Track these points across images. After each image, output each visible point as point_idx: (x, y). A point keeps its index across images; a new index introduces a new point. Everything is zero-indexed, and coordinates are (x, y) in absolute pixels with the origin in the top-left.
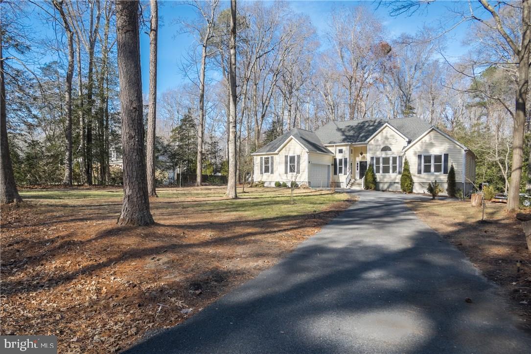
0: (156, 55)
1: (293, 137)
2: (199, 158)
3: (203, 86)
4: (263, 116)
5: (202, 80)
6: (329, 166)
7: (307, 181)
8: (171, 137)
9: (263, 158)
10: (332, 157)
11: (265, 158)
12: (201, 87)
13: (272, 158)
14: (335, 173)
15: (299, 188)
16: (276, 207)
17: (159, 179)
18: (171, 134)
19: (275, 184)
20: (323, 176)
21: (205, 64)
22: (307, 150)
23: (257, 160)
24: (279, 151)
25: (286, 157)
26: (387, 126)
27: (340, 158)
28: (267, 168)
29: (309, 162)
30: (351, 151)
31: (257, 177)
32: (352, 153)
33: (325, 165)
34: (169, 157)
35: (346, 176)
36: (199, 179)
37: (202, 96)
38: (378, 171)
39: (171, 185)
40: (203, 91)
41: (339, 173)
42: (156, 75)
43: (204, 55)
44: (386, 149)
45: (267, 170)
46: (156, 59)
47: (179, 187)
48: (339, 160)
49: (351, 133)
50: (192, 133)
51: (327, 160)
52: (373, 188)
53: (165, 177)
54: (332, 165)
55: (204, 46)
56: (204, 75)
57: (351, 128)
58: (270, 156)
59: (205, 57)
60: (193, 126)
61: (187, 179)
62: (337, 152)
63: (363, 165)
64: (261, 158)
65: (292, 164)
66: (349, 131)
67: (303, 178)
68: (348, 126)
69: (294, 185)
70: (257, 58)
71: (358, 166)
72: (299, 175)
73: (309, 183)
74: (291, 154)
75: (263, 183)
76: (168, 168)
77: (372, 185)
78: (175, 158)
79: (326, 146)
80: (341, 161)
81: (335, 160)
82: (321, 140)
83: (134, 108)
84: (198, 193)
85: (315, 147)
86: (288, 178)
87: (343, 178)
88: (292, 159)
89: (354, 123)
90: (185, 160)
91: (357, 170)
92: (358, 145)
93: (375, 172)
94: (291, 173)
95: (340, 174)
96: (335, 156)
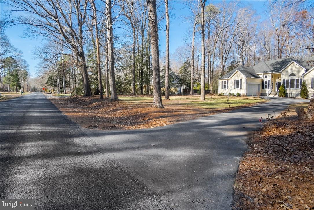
1: (238, 70)
2: (192, 81)
3: (194, 47)
4: (226, 59)
5: (193, 44)
6: (259, 85)
7: (245, 92)
8: (179, 72)
9: (223, 81)
10: (261, 80)
11: (224, 81)
12: (193, 48)
13: (228, 81)
14: (263, 88)
15: (241, 96)
17: (173, 92)
18: (180, 70)
19: (229, 94)
20: (255, 90)
21: (194, 36)
22: (245, 77)
23: (220, 82)
24: (231, 78)
25: (235, 80)
26: (293, 63)
29: (247, 83)
30: (272, 77)
31: (220, 90)
32: (273, 77)
33: (257, 84)
34: (178, 81)
35: (269, 90)
36: (191, 92)
37: (194, 51)
38: (287, 87)
39: (179, 94)
40: (194, 49)
41: (265, 88)
43: (194, 32)
45: (225, 87)
47: (182, 96)
48: (265, 81)
49: (278, 66)
50: (189, 69)
51: (258, 82)
52: (284, 96)
53: (176, 91)
54: (261, 84)
55: (194, 27)
56: (194, 42)
57: (278, 63)
58: (226, 80)
59: (195, 33)
60: (190, 65)
61: (186, 92)
62: (264, 77)
63: (279, 84)
64: (222, 81)
65: (238, 84)
66: (276, 65)
67: (243, 91)
68: (276, 62)
69: (239, 95)
70: (221, 31)
71: (276, 85)
72: (241, 90)
73: (247, 93)
75: (223, 94)
76: (178, 87)
78: (182, 81)
79: (258, 74)
80: (266, 82)
81: (263, 81)
82: (256, 71)
84: (191, 98)
85: (251, 75)
86: (235, 91)
87: (267, 91)
88: (238, 82)
89: (280, 60)
90: (186, 83)
91: (276, 86)
92: (277, 73)
93: (285, 88)
94: (237, 89)
96: (263, 79)
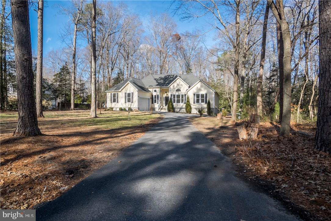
0: (42, 26)
1: (129, 82)
2: (72, 92)
3: (75, 49)
4: (112, 70)
5: (74, 45)
6: (149, 99)
7: (137, 107)
8: (54, 79)
9: (112, 94)
10: (150, 94)
11: (113, 94)
12: (73, 49)
13: (117, 94)
14: (152, 103)
15: (133, 111)
16: (120, 122)
17: (45, 106)
18: (54, 77)
19: (120, 109)
20: (146, 105)
21: (76, 35)
22: (137, 90)
23: (109, 95)
24: (121, 90)
25: (126, 93)
26: (178, 78)
27: (155, 95)
28: (115, 99)
29: (138, 97)
30: (161, 91)
31: (109, 105)
32: (161, 92)
33: (147, 98)
34: (52, 92)
35: (158, 104)
36: (72, 107)
37: (74, 55)
38: (174, 102)
39: (53, 109)
40: (75, 52)
42: (42, 39)
43: (76, 30)
44: (178, 90)
45: (114, 101)
46: (42, 28)
47: (59, 111)
49: (162, 81)
50: (68, 77)
51: (148, 96)
52: (172, 111)
53: (50, 105)
54: (151, 98)
55: (75, 24)
56: (76, 42)
57: (161, 79)
58: (116, 93)
59: (76, 31)
60: (69, 73)
61: (65, 106)
62: (154, 91)
63: (167, 99)
64: (111, 94)
65: (129, 98)
66: (160, 80)
67: (135, 105)
68: (160, 78)
69: (130, 110)
70: (108, 35)
71: (164, 99)
72: (133, 104)
73: (139, 108)
74: (128, 92)
75: (112, 108)
76: (52, 99)
77: (172, 109)
78: (56, 92)
79: (147, 88)
80: (155, 96)
81: (152, 95)
82: (145, 85)
83: (26, 59)
84: (72, 114)
85: (142, 89)
86: (127, 106)
87: (156, 106)
88: (129, 95)
89: (163, 76)
90: (63, 94)
91: (164, 101)
92: (164, 88)
93: (173, 102)
94: (128, 103)
95: (155, 104)
96: (152, 94)
